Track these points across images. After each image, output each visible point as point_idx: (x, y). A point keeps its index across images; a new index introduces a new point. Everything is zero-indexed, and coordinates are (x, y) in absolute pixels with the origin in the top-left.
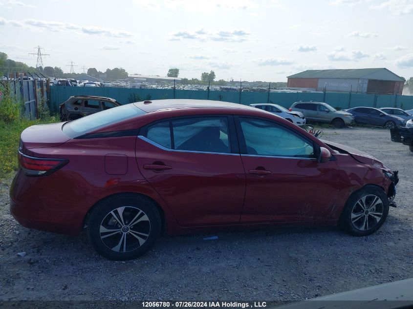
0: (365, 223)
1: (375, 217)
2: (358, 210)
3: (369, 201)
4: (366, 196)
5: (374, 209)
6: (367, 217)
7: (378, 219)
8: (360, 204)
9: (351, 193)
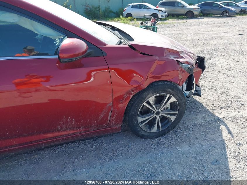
0: (156, 125)
1: (169, 116)
2: (146, 112)
3: (159, 101)
4: (154, 97)
5: (167, 108)
6: (158, 118)
7: (173, 118)
8: (148, 106)
9: (132, 96)
